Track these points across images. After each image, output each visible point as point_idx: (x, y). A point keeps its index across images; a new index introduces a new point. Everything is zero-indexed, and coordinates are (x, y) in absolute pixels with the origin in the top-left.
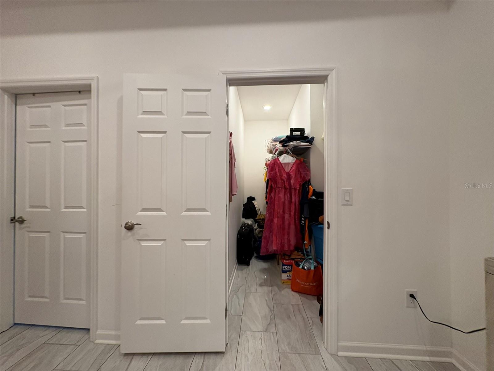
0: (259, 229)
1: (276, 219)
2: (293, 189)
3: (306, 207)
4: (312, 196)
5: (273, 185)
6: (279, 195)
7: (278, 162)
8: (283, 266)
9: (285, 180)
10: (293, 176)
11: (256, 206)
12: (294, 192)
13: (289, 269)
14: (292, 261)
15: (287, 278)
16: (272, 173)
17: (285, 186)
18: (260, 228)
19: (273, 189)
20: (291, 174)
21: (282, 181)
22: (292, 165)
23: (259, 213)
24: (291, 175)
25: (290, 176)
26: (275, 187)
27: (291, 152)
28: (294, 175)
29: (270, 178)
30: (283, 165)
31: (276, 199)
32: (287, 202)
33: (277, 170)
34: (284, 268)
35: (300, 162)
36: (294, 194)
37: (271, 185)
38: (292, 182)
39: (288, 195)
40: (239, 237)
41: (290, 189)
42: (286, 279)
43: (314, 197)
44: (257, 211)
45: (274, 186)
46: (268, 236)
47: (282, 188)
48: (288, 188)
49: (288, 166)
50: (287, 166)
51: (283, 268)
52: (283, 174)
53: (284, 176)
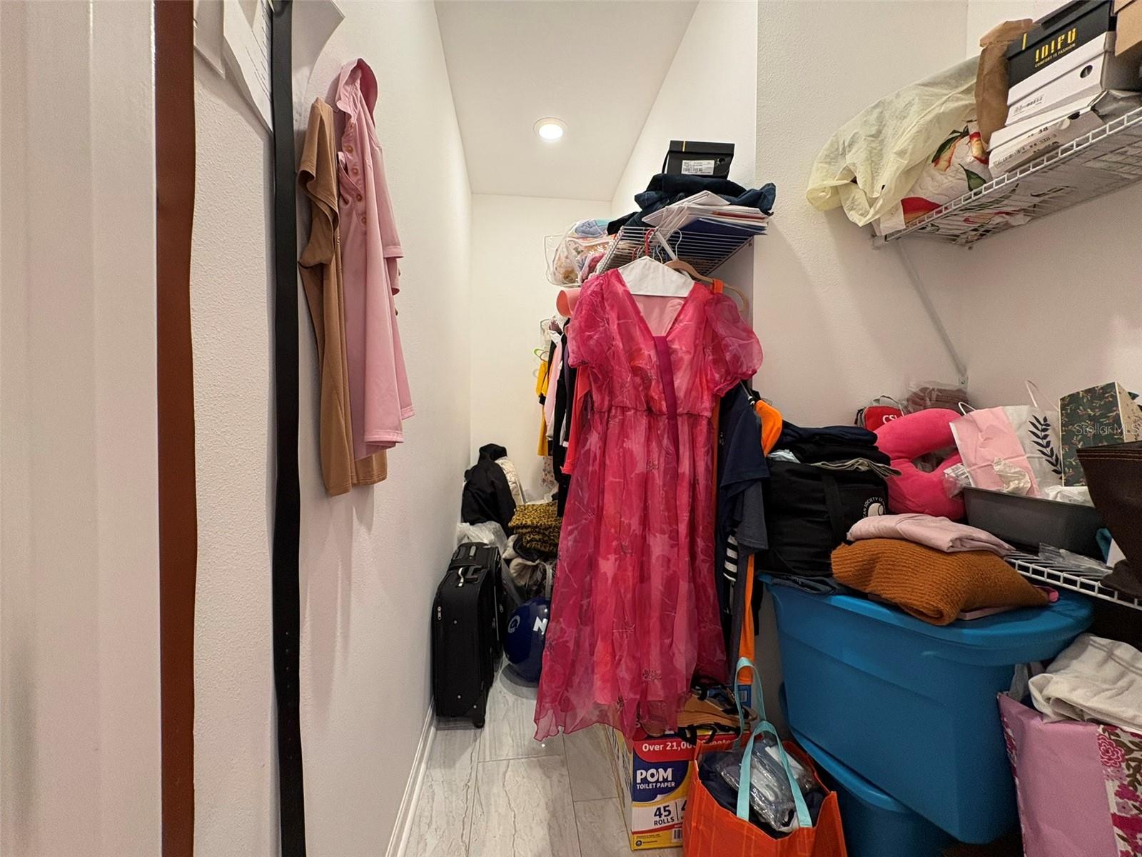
0: (519, 560)
1: (612, 557)
2: (681, 415)
3: (754, 501)
4: (779, 446)
5: (596, 397)
6: (627, 444)
7: (620, 289)
8: (639, 772)
9: (653, 374)
10: (687, 358)
11: (508, 478)
12: (686, 428)
13: (665, 780)
14: (678, 745)
15: (656, 823)
16: (595, 337)
17: (649, 399)
18: (523, 558)
19: (597, 416)
20: (676, 346)
21: (638, 380)
22: (679, 308)
23: (519, 502)
24: (675, 351)
25: (673, 357)
26: (606, 403)
27: (673, 249)
28: (688, 352)
29: (583, 363)
30: (641, 306)
31: (608, 462)
32: (658, 479)
33: (614, 328)
34: (644, 781)
35: (711, 296)
36: (686, 437)
37: (588, 395)
38: (681, 381)
39: (665, 441)
40: (439, 615)
41: (673, 415)
42: (654, 827)
43: (787, 455)
44: (513, 493)
45: (603, 400)
46: (571, 645)
47: (636, 410)
48: (661, 413)
49: (662, 311)
50: (656, 312)
51: (639, 781)
52: (642, 346)
53: (646, 353)
